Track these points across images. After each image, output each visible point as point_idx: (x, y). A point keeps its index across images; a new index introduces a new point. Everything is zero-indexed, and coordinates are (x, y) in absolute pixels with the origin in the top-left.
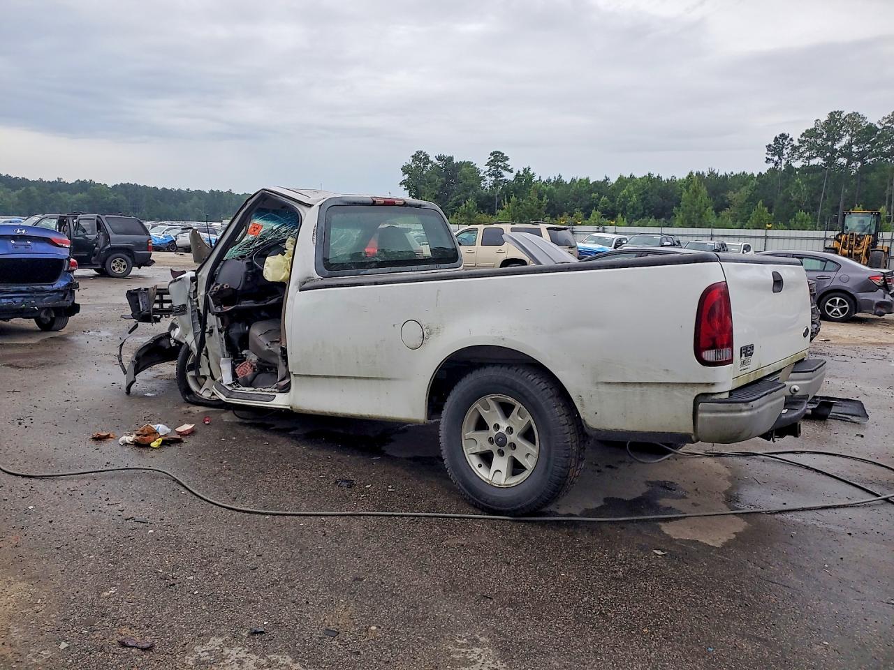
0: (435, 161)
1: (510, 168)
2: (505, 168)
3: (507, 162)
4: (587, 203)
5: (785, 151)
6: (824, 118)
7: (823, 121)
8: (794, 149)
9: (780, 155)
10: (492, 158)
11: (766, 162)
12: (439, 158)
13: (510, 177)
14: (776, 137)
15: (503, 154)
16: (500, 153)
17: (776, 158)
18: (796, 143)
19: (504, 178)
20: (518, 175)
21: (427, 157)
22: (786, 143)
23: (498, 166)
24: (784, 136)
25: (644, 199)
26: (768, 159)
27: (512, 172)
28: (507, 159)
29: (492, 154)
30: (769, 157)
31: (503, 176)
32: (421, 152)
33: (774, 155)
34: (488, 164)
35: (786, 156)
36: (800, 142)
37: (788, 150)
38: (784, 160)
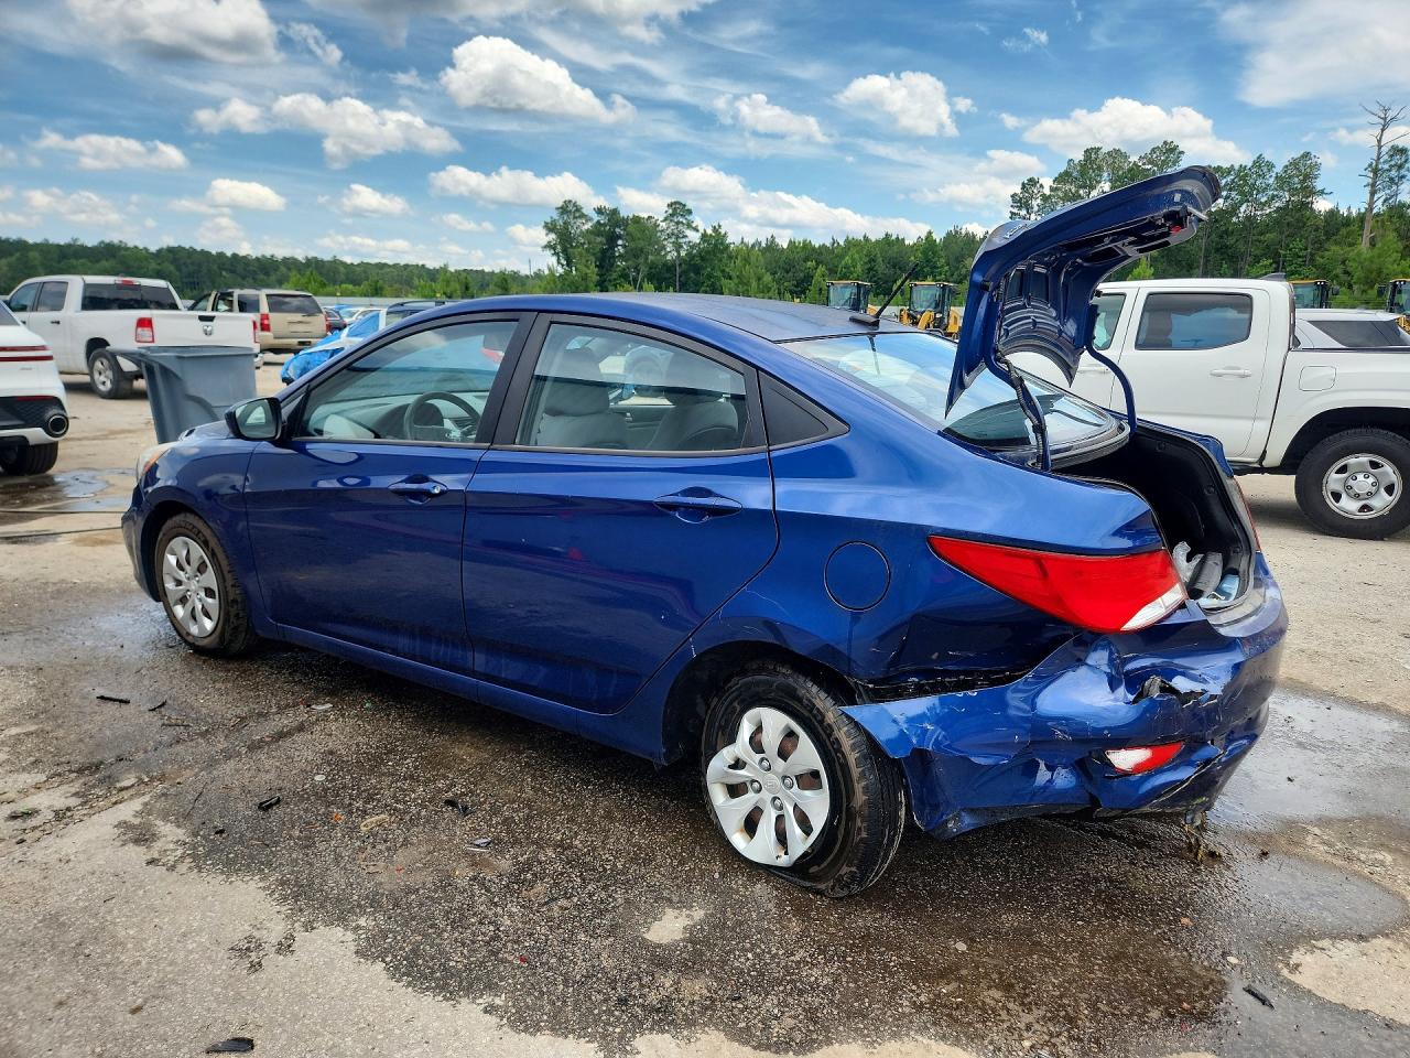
0: (596, 218)
1: (694, 225)
2: (689, 226)
3: (689, 218)
4: (802, 275)
6: (1079, 156)
7: (1076, 162)
8: (1045, 198)
9: (1029, 208)
10: (670, 211)
11: (1011, 216)
12: (600, 211)
13: (694, 237)
14: (1023, 184)
15: (684, 205)
16: (675, 203)
17: (1023, 212)
18: (1047, 191)
19: (687, 240)
20: (704, 235)
21: (578, 209)
22: (1036, 191)
23: (678, 223)
24: (1033, 182)
25: (870, 269)
26: (1012, 213)
27: (698, 231)
28: (690, 212)
29: (670, 205)
30: (1015, 210)
31: (685, 237)
32: (570, 201)
33: (1020, 208)
34: (665, 220)
35: (1036, 208)
36: (1052, 189)
37: (1039, 201)
38: (1033, 217)
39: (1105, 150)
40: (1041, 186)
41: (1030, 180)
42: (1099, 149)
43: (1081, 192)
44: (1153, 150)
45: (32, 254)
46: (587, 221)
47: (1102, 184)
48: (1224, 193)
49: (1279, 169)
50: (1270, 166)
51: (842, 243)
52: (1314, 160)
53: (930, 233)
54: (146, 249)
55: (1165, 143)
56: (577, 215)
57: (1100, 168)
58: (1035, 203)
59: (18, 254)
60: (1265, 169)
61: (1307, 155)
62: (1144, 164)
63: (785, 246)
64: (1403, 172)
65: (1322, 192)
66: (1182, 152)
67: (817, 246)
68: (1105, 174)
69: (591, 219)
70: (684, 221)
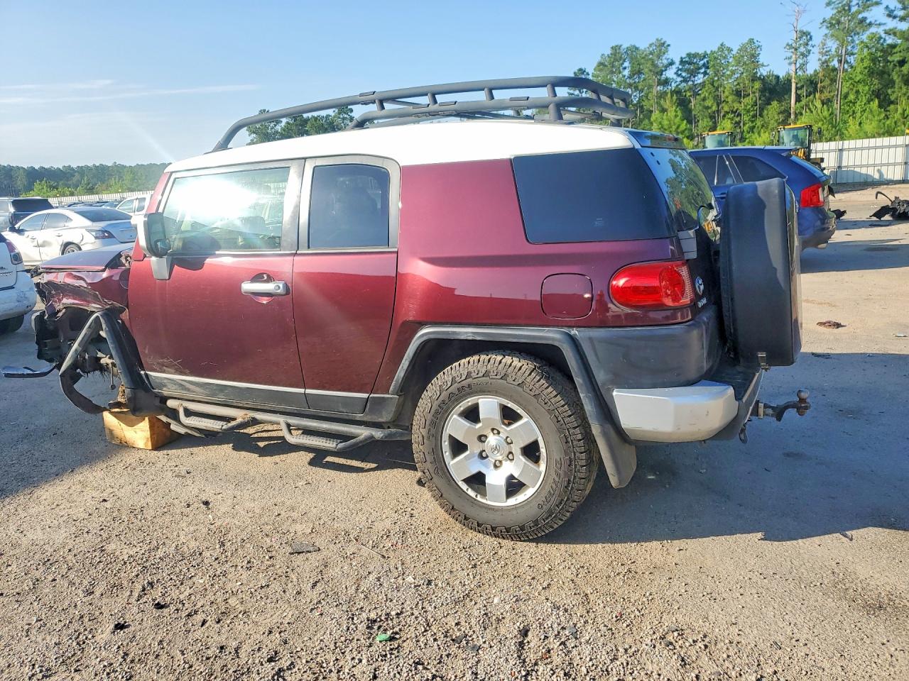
39: (625, 46)
40: (588, 74)
41: (580, 70)
42: (621, 46)
44: (651, 45)
48: (702, 70)
49: (734, 52)
50: (730, 50)
52: (757, 44)
55: (658, 40)
60: (726, 52)
61: (751, 41)
62: (648, 54)
64: (809, 48)
65: (763, 65)
66: (669, 45)
70: (348, 117)
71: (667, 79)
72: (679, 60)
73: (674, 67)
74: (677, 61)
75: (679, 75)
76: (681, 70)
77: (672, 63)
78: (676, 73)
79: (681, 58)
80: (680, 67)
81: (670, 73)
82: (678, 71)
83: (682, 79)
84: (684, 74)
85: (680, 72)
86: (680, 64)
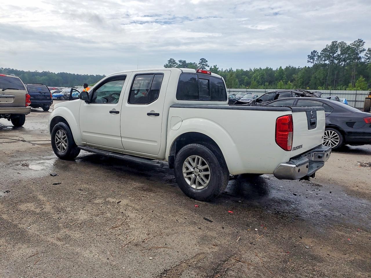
0: (179, 63)
1: (208, 65)
2: (206, 65)
5: (315, 58)
6: (330, 44)
8: (319, 57)
9: (313, 59)
10: (201, 61)
11: (308, 62)
12: (180, 61)
13: (208, 69)
14: (312, 52)
15: (205, 59)
16: (204, 59)
18: (319, 54)
19: (206, 69)
20: (211, 68)
21: (174, 61)
22: (316, 54)
23: (203, 65)
24: (315, 52)
25: (262, 78)
26: (308, 61)
27: (209, 67)
28: (207, 61)
29: (201, 59)
30: (309, 60)
32: (172, 59)
33: (311, 59)
34: (199, 64)
35: (316, 60)
36: (321, 54)
37: (317, 57)
38: (315, 61)
39: (339, 42)
40: (318, 53)
41: (314, 51)
42: (337, 41)
43: (331, 54)
44: (355, 42)
45: (26, 75)
46: (177, 64)
47: (338, 52)
51: (252, 70)
53: (281, 67)
54: (54, 73)
55: (359, 39)
56: (174, 62)
57: (337, 47)
58: (316, 58)
59: (22, 75)
62: (352, 46)
63: (235, 71)
66: (364, 42)
67: (245, 71)
68: (339, 49)
69: (178, 64)
70: (205, 64)
71: (360, 57)
72: (368, 49)
73: (365, 52)
74: (367, 49)
75: (367, 56)
76: (367, 54)
77: (364, 50)
78: (365, 55)
79: (369, 48)
80: (368, 52)
81: (362, 55)
82: (366, 54)
83: (367, 58)
84: (369, 56)
85: (367, 55)
86: (367, 51)
